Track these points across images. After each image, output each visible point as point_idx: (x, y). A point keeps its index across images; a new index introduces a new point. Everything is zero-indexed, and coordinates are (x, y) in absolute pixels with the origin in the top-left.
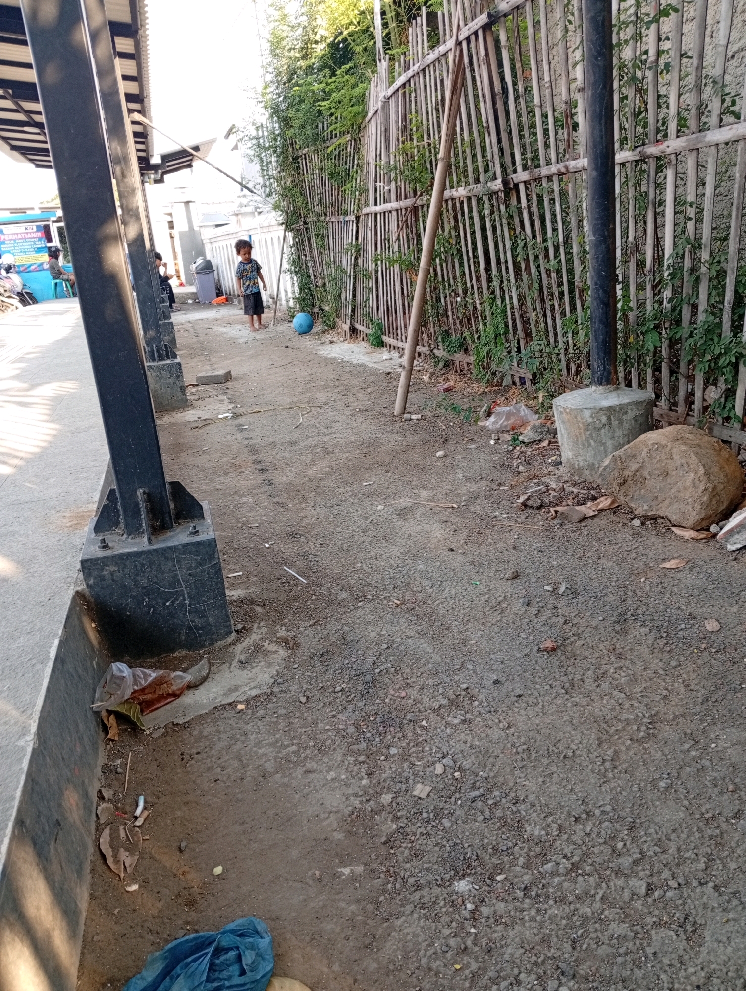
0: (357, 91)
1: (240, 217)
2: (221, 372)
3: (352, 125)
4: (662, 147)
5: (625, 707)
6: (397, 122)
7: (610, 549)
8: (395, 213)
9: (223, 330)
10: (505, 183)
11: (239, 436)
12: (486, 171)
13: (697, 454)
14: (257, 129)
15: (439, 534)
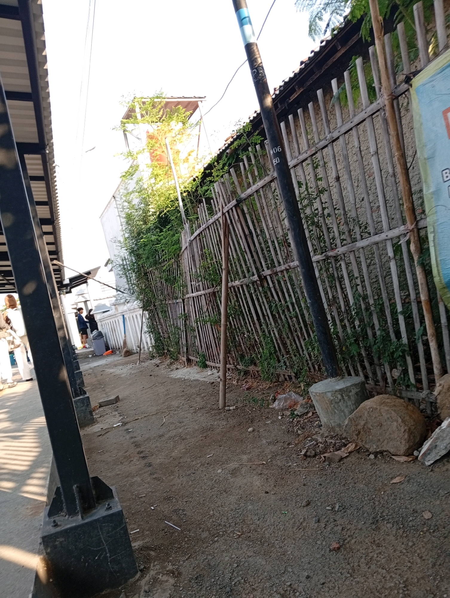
0: (175, 238)
1: (117, 306)
2: (113, 397)
3: (175, 255)
4: (336, 251)
5: (388, 579)
6: (198, 252)
7: (360, 476)
8: (203, 296)
9: (112, 371)
10: (259, 276)
11: (128, 437)
12: (248, 271)
13: (395, 411)
14: (123, 260)
15: (258, 483)
